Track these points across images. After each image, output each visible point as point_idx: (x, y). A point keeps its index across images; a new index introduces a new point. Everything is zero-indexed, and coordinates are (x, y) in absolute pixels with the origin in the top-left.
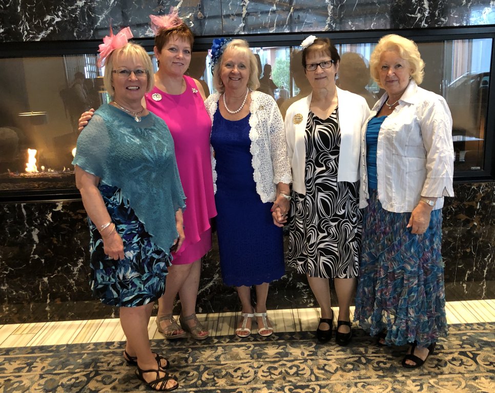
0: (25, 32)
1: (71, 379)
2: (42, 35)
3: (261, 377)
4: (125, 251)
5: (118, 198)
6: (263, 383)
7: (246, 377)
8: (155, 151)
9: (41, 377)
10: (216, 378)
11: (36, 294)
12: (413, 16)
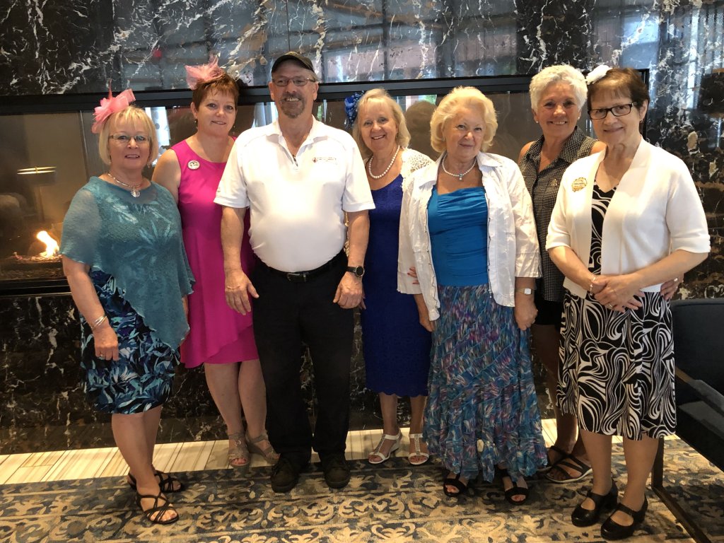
0: (45, 83)
1: (101, 522)
2: (66, 87)
3: (342, 515)
4: (120, 348)
5: (111, 287)
6: (345, 522)
7: (324, 515)
8: (155, 231)
9: (63, 519)
10: (285, 517)
11: (53, 414)
12: (527, 59)
